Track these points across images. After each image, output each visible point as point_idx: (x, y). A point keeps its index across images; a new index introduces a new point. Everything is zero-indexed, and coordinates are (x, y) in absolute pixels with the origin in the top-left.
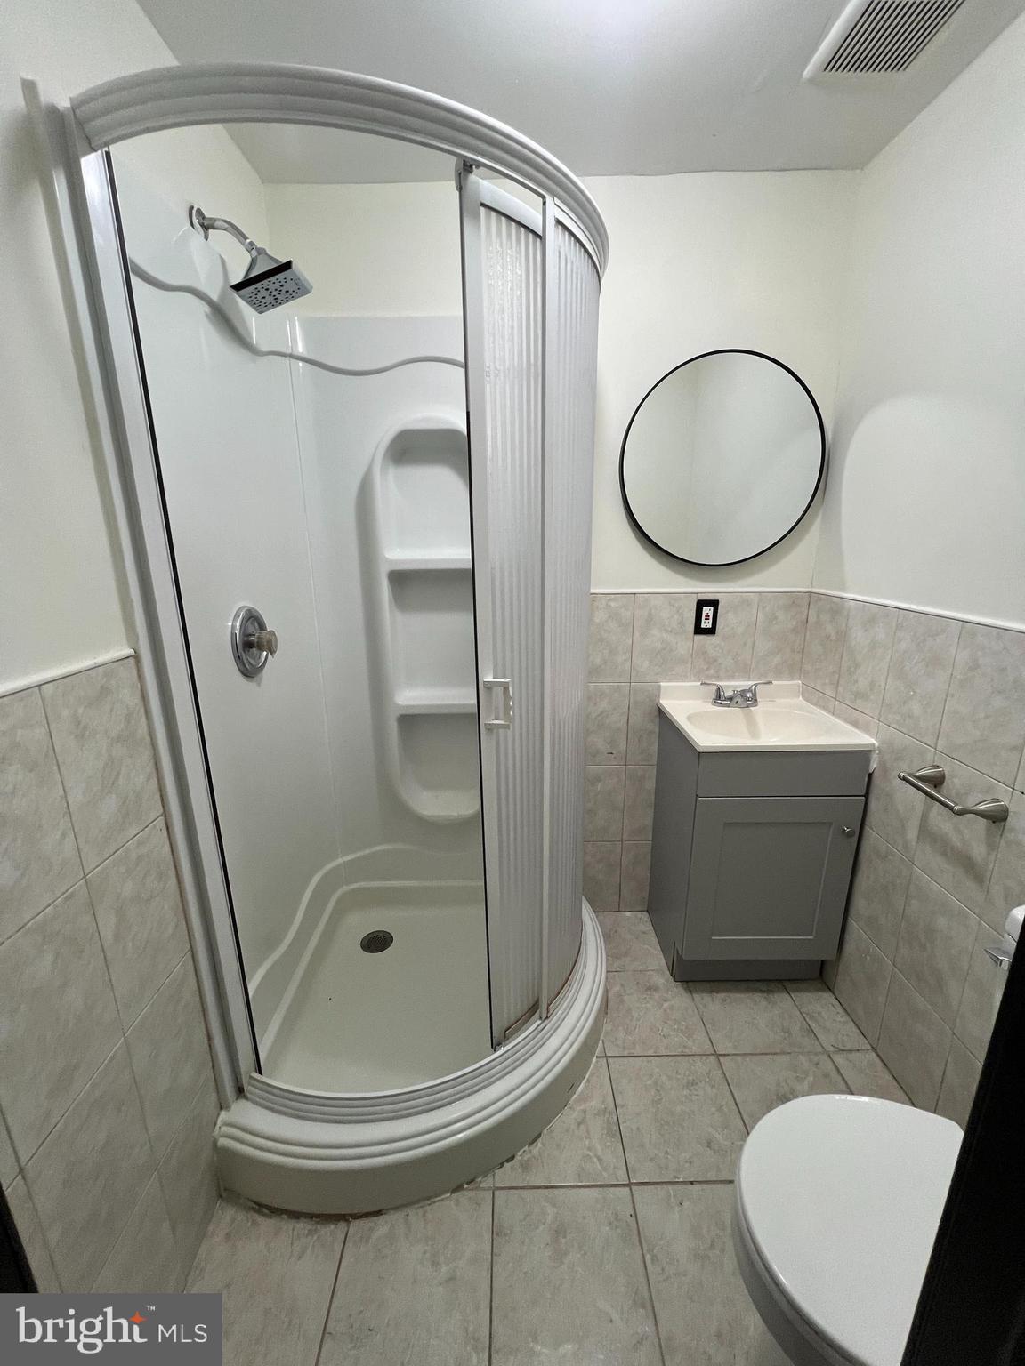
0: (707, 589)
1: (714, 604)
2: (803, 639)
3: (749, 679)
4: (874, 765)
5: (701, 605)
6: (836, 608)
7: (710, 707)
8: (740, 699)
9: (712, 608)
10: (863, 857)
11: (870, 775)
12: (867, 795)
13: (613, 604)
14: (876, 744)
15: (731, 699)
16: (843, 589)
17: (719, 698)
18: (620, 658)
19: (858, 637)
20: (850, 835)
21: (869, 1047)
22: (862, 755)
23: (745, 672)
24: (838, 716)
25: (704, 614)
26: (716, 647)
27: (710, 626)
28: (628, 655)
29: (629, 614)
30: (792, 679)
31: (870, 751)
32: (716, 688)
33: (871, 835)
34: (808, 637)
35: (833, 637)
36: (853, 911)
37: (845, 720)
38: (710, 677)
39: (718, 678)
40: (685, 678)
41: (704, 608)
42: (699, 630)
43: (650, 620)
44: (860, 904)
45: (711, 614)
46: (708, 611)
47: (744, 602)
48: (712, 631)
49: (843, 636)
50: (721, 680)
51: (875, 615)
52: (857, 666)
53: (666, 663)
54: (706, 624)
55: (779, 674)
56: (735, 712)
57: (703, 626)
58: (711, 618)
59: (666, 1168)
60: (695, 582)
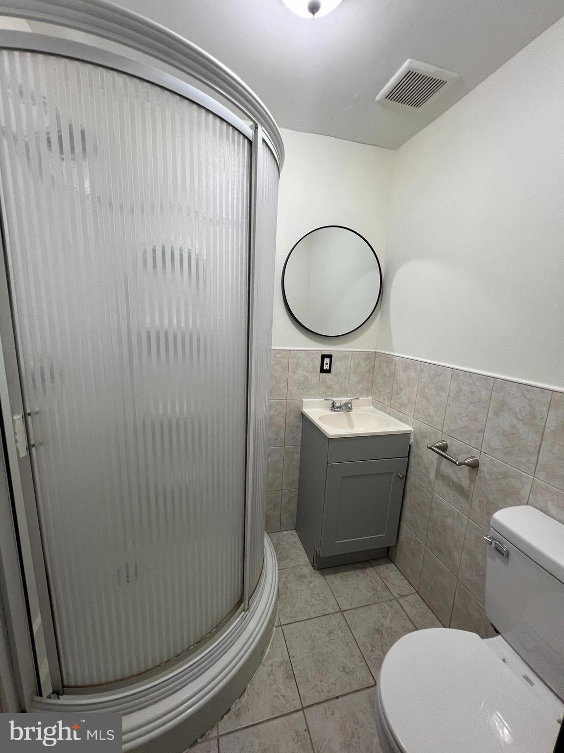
0: (327, 349)
1: (330, 357)
2: (372, 376)
3: (347, 397)
4: (412, 441)
5: (324, 357)
6: (389, 360)
7: (329, 412)
8: (344, 408)
9: (329, 359)
10: (407, 489)
11: (410, 446)
12: (408, 457)
13: (278, 356)
14: (412, 430)
15: (340, 407)
16: (394, 352)
17: (333, 407)
18: (282, 386)
19: (402, 376)
20: (401, 478)
21: (415, 591)
22: (406, 436)
23: (344, 392)
24: (392, 416)
25: (325, 362)
26: (331, 379)
27: (328, 368)
28: (286, 384)
29: (286, 361)
30: (367, 396)
31: (410, 434)
32: (331, 402)
33: (412, 479)
34: (375, 374)
35: (388, 375)
36: (403, 519)
37: (396, 418)
38: (328, 396)
39: (332, 396)
40: (316, 397)
41: (325, 359)
42: (322, 371)
43: (297, 365)
44: (407, 513)
45: (329, 362)
46: (327, 360)
47: (344, 356)
48: (329, 371)
49: (393, 374)
50: (334, 397)
51: (410, 365)
52: (401, 390)
53: (306, 388)
54: (326, 367)
55: (362, 394)
56: (342, 415)
57: (325, 368)
58: (329, 364)
59: (322, 692)
60: (320, 345)
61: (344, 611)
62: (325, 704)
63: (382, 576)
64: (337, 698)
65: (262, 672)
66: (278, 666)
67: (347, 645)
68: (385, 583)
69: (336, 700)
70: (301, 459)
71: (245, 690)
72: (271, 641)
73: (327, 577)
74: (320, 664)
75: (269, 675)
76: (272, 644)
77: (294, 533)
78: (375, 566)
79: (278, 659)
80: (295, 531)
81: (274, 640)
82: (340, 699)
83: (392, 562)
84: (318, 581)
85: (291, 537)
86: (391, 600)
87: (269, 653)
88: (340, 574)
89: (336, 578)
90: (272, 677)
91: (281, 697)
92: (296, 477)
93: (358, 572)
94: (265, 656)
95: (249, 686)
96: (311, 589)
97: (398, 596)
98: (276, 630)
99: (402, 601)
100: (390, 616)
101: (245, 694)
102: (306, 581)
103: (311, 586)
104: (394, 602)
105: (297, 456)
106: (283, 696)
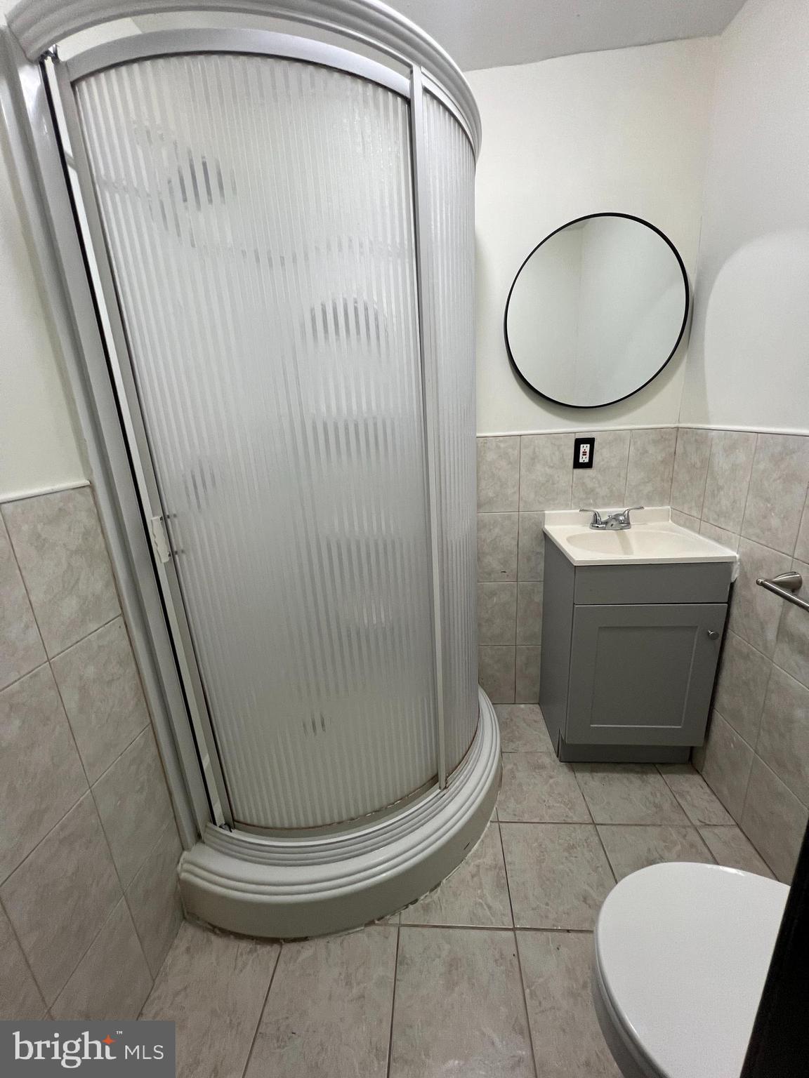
0: (583, 428)
1: (591, 441)
2: (671, 469)
3: (624, 506)
4: (735, 575)
5: (578, 442)
6: (699, 438)
7: (588, 530)
8: (614, 523)
9: (589, 445)
10: (727, 656)
11: (732, 585)
12: (729, 602)
13: (502, 445)
14: (737, 556)
15: (606, 523)
16: (709, 423)
17: (596, 522)
18: (510, 491)
19: (721, 463)
20: (713, 637)
21: (734, 823)
22: (724, 567)
23: (620, 500)
24: (703, 535)
25: (582, 450)
26: (593, 479)
27: (587, 460)
28: (516, 488)
29: (516, 452)
30: (662, 505)
31: (732, 563)
32: (592, 514)
33: (736, 639)
34: (676, 467)
35: (699, 465)
36: (717, 706)
37: (710, 537)
38: (590, 504)
39: (596, 506)
40: (567, 506)
41: (582, 445)
42: (577, 465)
43: (534, 458)
44: (724, 698)
45: (588, 450)
46: (585, 448)
47: (617, 437)
48: (589, 465)
49: (707, 463)
50: (599, 507)
51: (738, 440)
52: (720, 488)
53: (550, 494)
54: (584, 459)
55: (650, 500)
56: (610, 533)
57: (581, 461)
58: (588, 454)
59: (547, 917)
60: (574, 424)
61: (598, 824)
62: (549, 934)
63: (673, 788)
64: (568, 931)
65: (463, 871)
66: (487, 869)
67: (596, 869)
68: (680, 801)
69: (566, 934)
70: (545, 604)
71: (438, 885)
72: (482, 837)
73: (579, 775)
74: (547, 882)
75: (473, 876)
76: (482, 841)
77: (536, 708)
78: (665, 773)
79: (488, 860)
80: (537, 706)
81: (486, 836)
82: (571, 935)
83: (697, 771)
84: (563, 776)
85: (530, 714)
86: (684, 827)
87: (477, 850)
88: (600, 775)
89: (593, 778)
90: (475, 879)
91: (485, 907)
92: (537, 627)
93: (633, 777)
94: (470, 853)
95: (444, 881)
96: (551, 786)
97: (698, 823)
98: (491, 825)
99: (704, 832)
100: (679, 847)
101: (439, 889)
102: (544, 773)
103: (551, 781)
104: (691, 831)
105: (538, 598)
106: (490, 908)
